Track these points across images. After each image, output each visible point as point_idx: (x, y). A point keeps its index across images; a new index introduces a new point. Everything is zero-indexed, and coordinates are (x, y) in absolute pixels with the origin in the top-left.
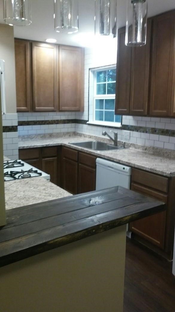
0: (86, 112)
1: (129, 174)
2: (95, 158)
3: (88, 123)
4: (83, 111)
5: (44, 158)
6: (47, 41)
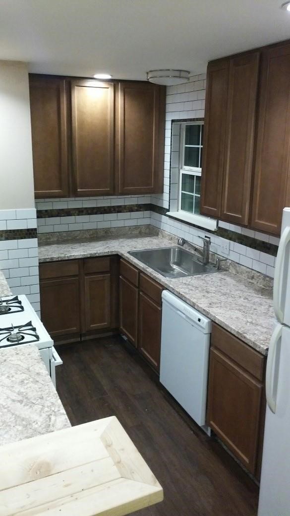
1: (207, 331)
2: (161, 288)
3: (167, 213)
4: (162, 192)
5: (87, 274)
6: (96, 76)
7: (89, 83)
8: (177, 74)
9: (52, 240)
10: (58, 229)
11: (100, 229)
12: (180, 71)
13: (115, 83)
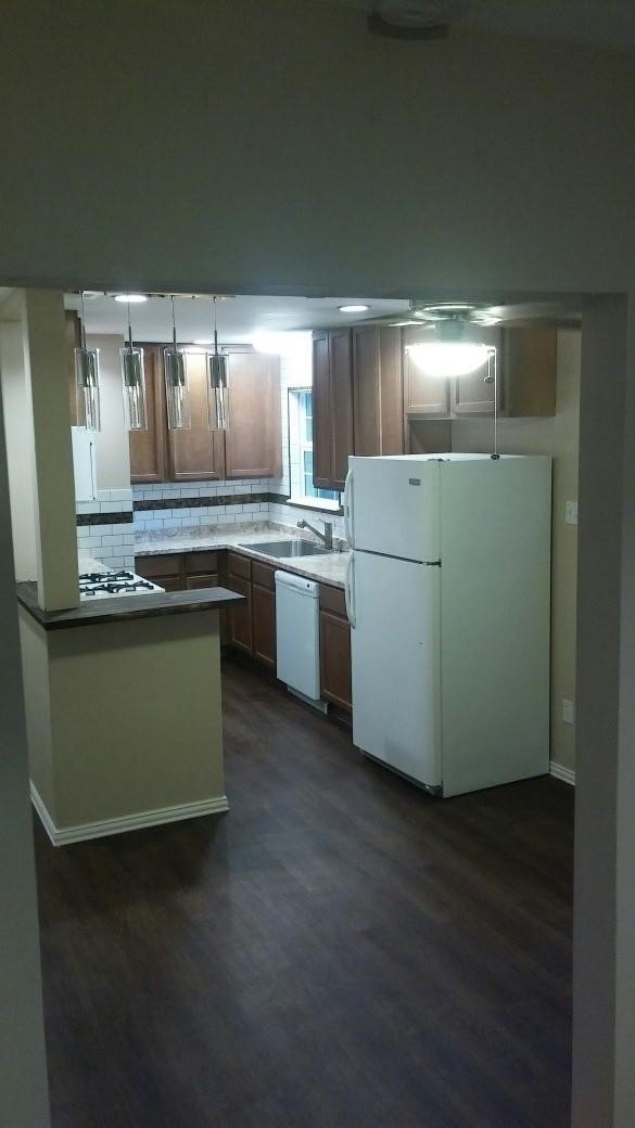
0: (285, 480)
1: (316, 595)
2: (274, 569)
3: (288, 501)
4: (282, 476)
5: (190, 574)
11: (205, 525)
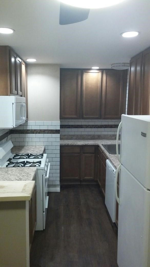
5: (84, 153)
6: (92, 68)
7: (91, 71)
8: (123, 65)
9: (73, 138)
10: (76, 133)
11: (96, 135)
12: (124, 63)
13: (102, 70)
